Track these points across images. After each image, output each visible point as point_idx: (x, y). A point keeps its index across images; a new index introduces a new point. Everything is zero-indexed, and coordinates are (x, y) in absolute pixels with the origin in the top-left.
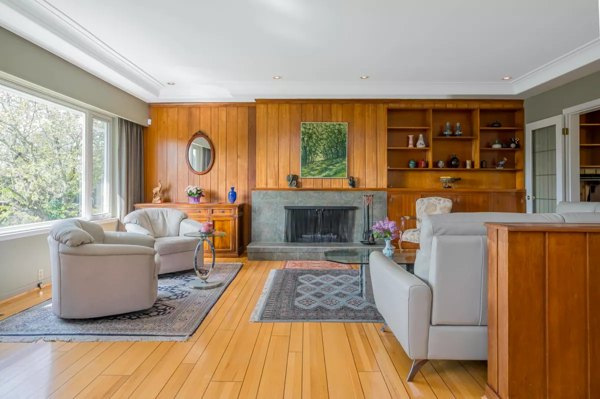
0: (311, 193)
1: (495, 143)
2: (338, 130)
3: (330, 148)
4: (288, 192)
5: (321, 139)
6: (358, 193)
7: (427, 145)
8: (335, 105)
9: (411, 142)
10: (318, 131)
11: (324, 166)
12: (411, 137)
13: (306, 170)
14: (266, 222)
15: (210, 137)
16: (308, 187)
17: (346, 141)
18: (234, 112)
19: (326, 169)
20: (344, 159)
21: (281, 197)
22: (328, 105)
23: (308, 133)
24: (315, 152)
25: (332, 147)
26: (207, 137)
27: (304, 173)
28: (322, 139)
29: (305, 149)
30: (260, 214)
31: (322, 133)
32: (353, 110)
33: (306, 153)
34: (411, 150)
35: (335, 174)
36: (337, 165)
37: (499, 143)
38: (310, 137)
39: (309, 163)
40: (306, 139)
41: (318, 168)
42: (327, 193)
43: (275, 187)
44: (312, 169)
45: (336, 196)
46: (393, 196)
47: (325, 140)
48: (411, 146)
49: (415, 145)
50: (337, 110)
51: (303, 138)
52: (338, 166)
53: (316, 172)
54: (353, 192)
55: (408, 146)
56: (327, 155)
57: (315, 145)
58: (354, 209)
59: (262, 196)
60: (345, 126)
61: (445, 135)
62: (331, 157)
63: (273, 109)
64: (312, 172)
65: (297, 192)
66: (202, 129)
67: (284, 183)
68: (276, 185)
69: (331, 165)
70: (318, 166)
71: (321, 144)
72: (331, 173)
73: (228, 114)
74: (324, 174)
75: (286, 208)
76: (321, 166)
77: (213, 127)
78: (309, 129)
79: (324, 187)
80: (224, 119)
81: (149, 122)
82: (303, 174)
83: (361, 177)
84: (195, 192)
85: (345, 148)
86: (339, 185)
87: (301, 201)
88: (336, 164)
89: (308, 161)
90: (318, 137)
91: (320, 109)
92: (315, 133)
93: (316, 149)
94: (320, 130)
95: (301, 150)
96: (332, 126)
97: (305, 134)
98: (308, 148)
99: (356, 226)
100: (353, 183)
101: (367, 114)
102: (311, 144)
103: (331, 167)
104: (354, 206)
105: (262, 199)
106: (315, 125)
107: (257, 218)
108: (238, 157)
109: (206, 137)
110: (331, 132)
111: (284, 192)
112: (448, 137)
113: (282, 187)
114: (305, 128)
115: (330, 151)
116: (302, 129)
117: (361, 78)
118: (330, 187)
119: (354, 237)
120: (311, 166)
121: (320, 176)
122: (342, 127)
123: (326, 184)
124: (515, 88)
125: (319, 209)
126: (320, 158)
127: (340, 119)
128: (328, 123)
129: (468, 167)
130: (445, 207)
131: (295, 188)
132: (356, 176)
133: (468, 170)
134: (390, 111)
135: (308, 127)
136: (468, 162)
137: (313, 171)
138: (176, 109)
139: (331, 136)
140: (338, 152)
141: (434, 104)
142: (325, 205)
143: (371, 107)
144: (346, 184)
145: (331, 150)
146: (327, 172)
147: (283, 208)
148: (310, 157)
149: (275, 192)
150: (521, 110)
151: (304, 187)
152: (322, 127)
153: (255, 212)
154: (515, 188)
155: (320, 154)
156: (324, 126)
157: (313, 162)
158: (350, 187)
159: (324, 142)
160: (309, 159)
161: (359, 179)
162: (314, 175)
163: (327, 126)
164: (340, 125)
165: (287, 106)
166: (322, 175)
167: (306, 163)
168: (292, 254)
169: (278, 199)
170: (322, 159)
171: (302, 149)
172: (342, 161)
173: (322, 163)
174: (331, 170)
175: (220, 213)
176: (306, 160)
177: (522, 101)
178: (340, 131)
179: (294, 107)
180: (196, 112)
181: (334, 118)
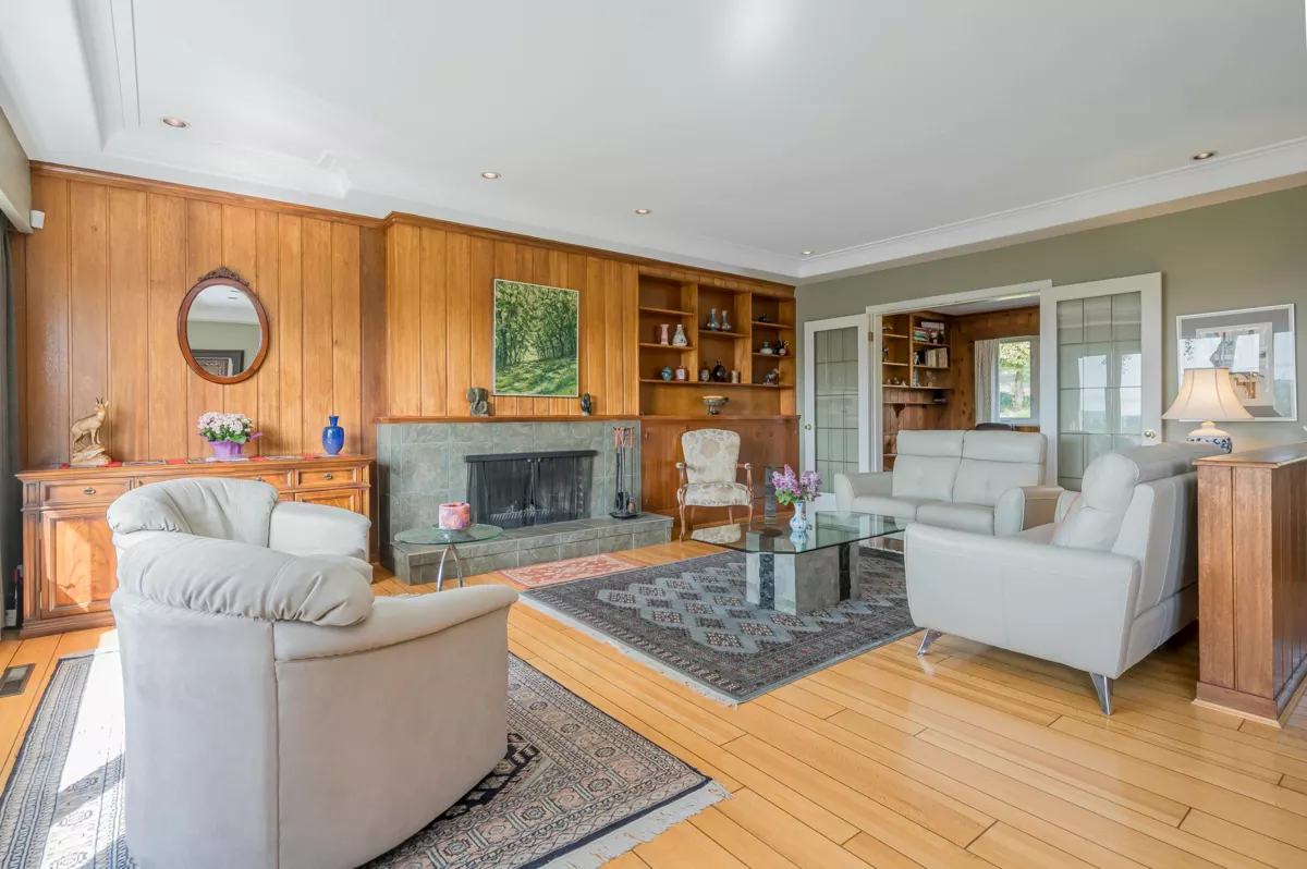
0: (516, 425)
1: (763, 347)
2: (563, 302)
3: (551, 336)
4: (470, 425)
5: (533, 318)
6: (596, 425)
7: (689, 344)
8: (556, 253)
9: (665, 336)
10: (527, 301)
11: (539, 372)
12: (665, 327)
13: (506, 380)
14: (423, 494)
15: (253, 286)
16: (507, 413)
17: (575, 326)
18: (322, 231)
19: (542, 379)
20: (573, 359)
21: (457, 435)
22: (543, 252)
23: (509, 303)
24: (522, 342)
25: (554, 335)
26: (247, 285)
27: (502, 384)
28: (536, 318)
29: (504, 336)
30: (410, 476)
31: (536, 305)
32: (585, 266)
33: (505, 343)
34: (664, 350)
35: (559, 387)
36: (561, 371)
37: (769, 347)
38: (513, 313)
39: (511, 365)
40: (504, 315)
41: (528, 375)
42: (546, 426)
43: (438, 415)
44: (517, 378)
45: (560, 430)
46: (650, 429)
47: (541, 320)
48: (664, 343)
49: (670, 342)
50: (560, 265)
51: (499, 313)
52: (564, 374)
53: (525, 384)
54: (590, 423)
55: (659, 343)
56: (544, 351)
57: (521, 328)
58: (591, 454)
59: (413, 435)
60: (574, 297)
61: (710, 329)
62: (552, 355)
63: (433, 239)
64: (516, 384)
65: (490, 424)
66: (230, 261)
67: (458, 406)
68: (441, 410)
69: (551, 370)
70: (527, 372)
71: (532, 327)
72: (552, 387)
73: (306, 235)
74: (539, 389)
75: (469, 459)
76: (533, 372)
77: (262, 261)
78: (511, 295)
79: (537, 413)
80: (296, 248)
81: (38, 219)
82: (499, 389)
83: (599, 396)
84: (238, 428)
85: (575, 338)
86: (563, 409)
87: (497, 445)
88: (558, 368)
89: (508, 361)
90: (527, 314)
91: (528, 256)
92: (522, 306)
93: (523, 337)
94: (531, 298)
95: (495, 337)
96: (552, 294)
97: (503, 305)
98: (508, 334)
99: (594, 487)
100: (589, 405)
101: (606, 279)
102: (514, 326)
103: (551, 374)
104: (592, 448)
105: (414, 441)
106: (521, 288)
107: (402, 486)
108: (334, 343)
109: (244, 286)
110: (550, 305)
111: (461, 427)
112: (714, 332)
113: (456, 413)
114: (503, 292)
115: (548, 343)
116: (497, 294)
117: (638, 212)
118: (546, 414)
119: (592, 506)
120: (514, 370)
121: (530, 393)
122: (570, 298)
123: (540, 409)
124: (802, 269)
125: (534, 456)
126: (530, 355)
127: (564, 282)
128: (545, 288)
129: (735, 381)
130: (732, 445)
131: (486, 415)
132: (591, 391)
133: (734, 386)
134: (644, 280)
135: (509, 291)
136: (734, 374)
137: (518, 381)
138: (141, 197)
139: (550, 313)
140: (563, 344)
141: (699, 276)
142: (543, 451)
143: (614, 266)
144: (574, 409)
145: (551, 342)
146: (545, 385)
147: (461, 461)
148: (513, 353)
149: (445, 425)
150: (792, 301)
151: (499, 413)
152: (534, 293)
153: (398, 474)
154: (779, 413)
155: (530, 348)
156: (537, 293)
157: (519, 363)
158: (585, 414)
159: (540, 324)
160: (511, 356)
161: (595, 398)
162: (519, 390)
163: (543, 294)
164: (565, 293)
165: (465, 239)
166: (535, 390)
167: (505, 364)
168: (506, 557)
169: (451, 440)
170: (536, 358)
171: (498, 335)
172: (569, 364)
173: (535, 367)
174: (551, 379)
175: (320, 479)
176: (505, 359)
177: (792, 288)
178: (566, 307)
179: (479, 244)
180: (208, 215)
181: (553, 278)
